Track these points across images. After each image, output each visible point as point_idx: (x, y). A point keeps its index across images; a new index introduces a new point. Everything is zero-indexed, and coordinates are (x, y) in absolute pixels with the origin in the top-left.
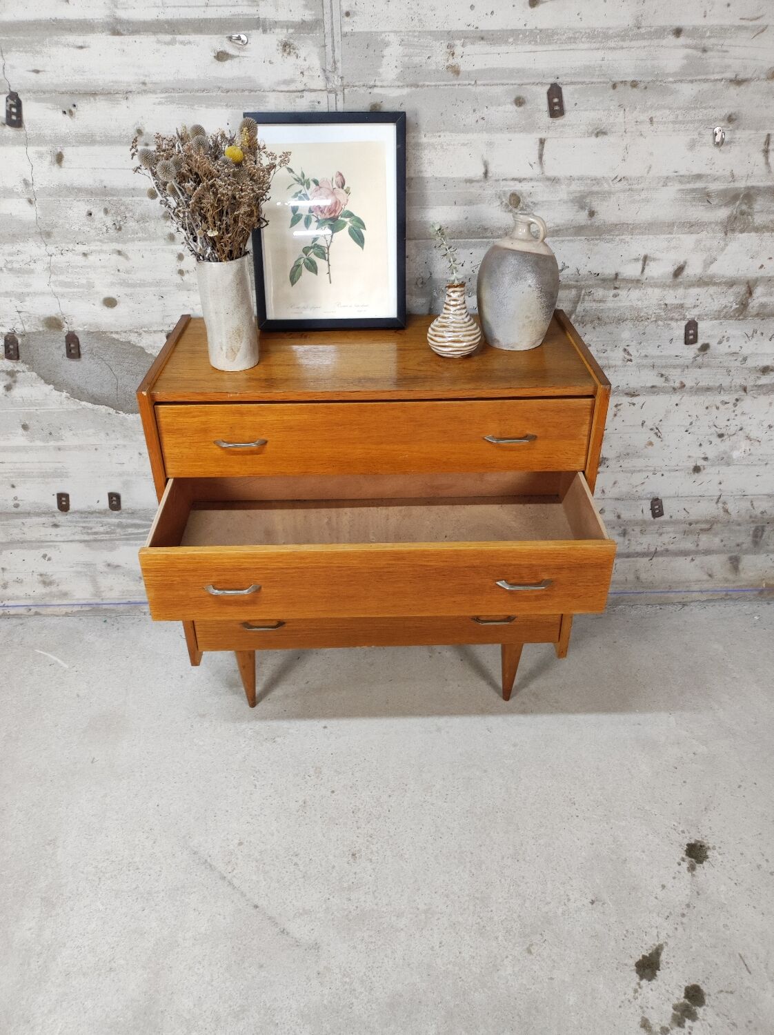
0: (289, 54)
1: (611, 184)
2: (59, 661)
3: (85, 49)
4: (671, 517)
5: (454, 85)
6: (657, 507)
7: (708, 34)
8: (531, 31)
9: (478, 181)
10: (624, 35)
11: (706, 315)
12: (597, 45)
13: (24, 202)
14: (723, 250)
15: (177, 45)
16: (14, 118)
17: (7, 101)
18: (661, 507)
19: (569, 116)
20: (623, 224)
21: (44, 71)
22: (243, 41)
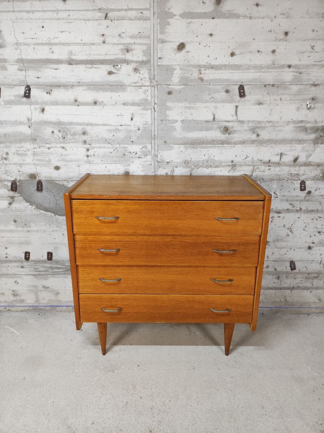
0: (137, 72)
1: (266, 124)
2: (15, 331)
3: (57, 70)
4: (299, 270)
5: (201, 85)
6: (293, 265)
7: (302, 67)
8: (232, 65)
9: (211, 122)
10: (268, 67)
11: (309, 178)
12: (258, 71)
13: (27, 127)
14: (314, 151)
15: (94, 69)
16: (27, 94)
17: (25, 88)
18: (294, 265)
19: (247, 97)
20: (271, 140)
21: (41, 78)
22: (119, 67)
